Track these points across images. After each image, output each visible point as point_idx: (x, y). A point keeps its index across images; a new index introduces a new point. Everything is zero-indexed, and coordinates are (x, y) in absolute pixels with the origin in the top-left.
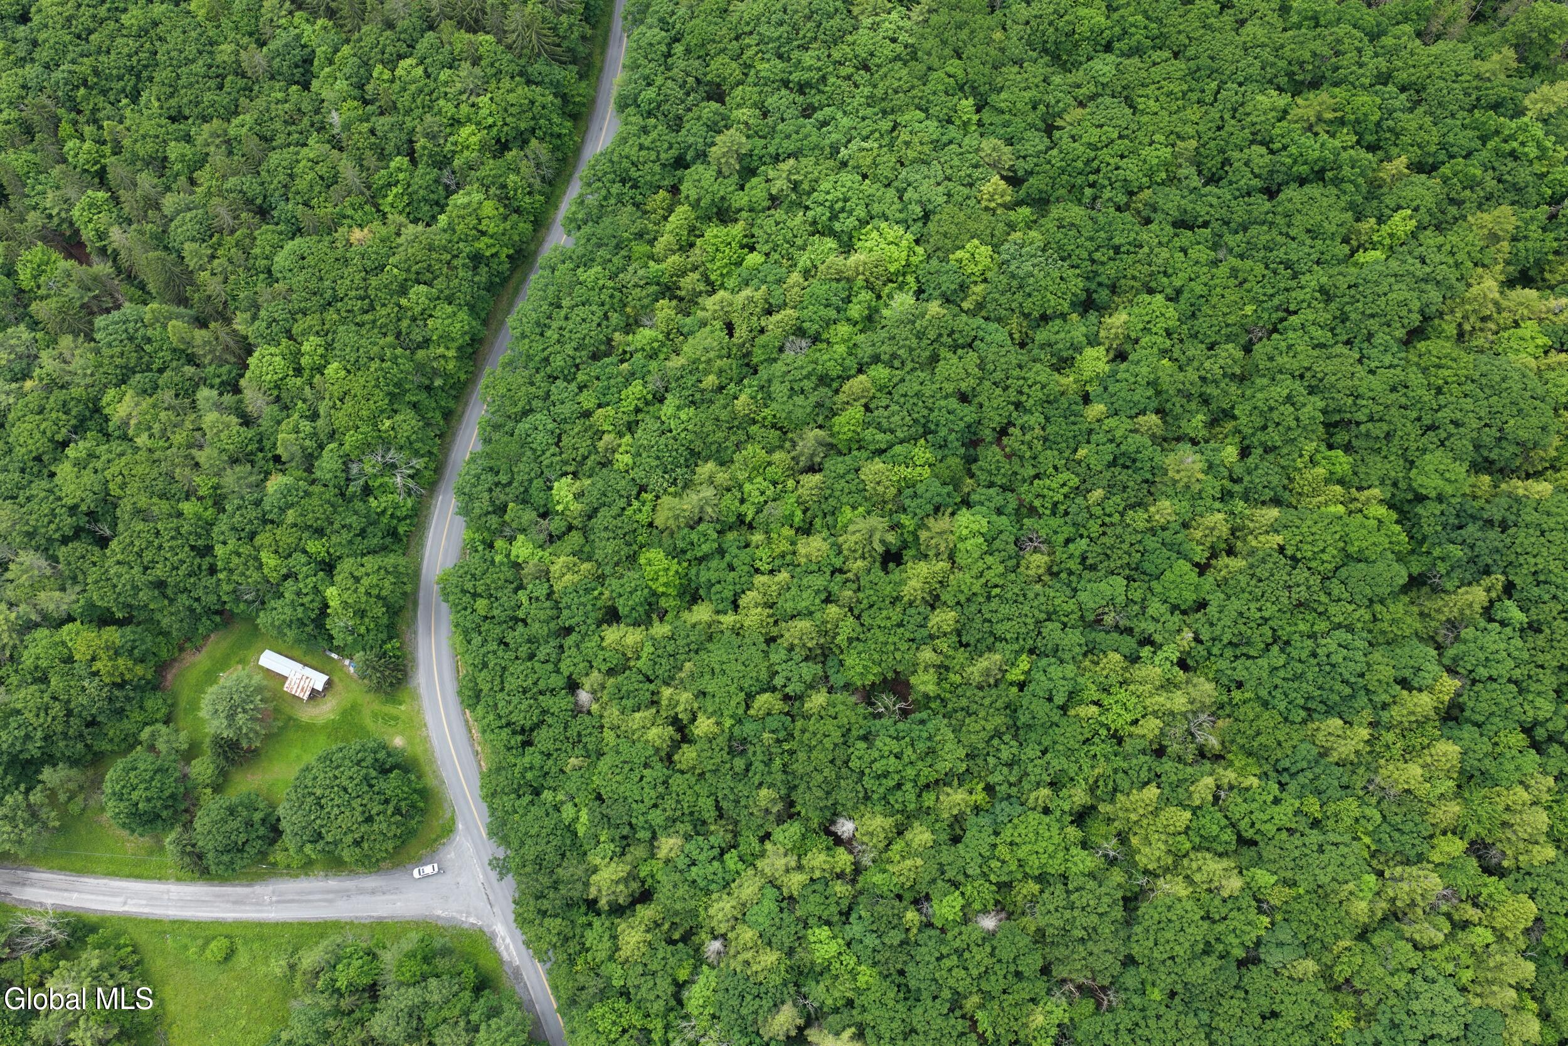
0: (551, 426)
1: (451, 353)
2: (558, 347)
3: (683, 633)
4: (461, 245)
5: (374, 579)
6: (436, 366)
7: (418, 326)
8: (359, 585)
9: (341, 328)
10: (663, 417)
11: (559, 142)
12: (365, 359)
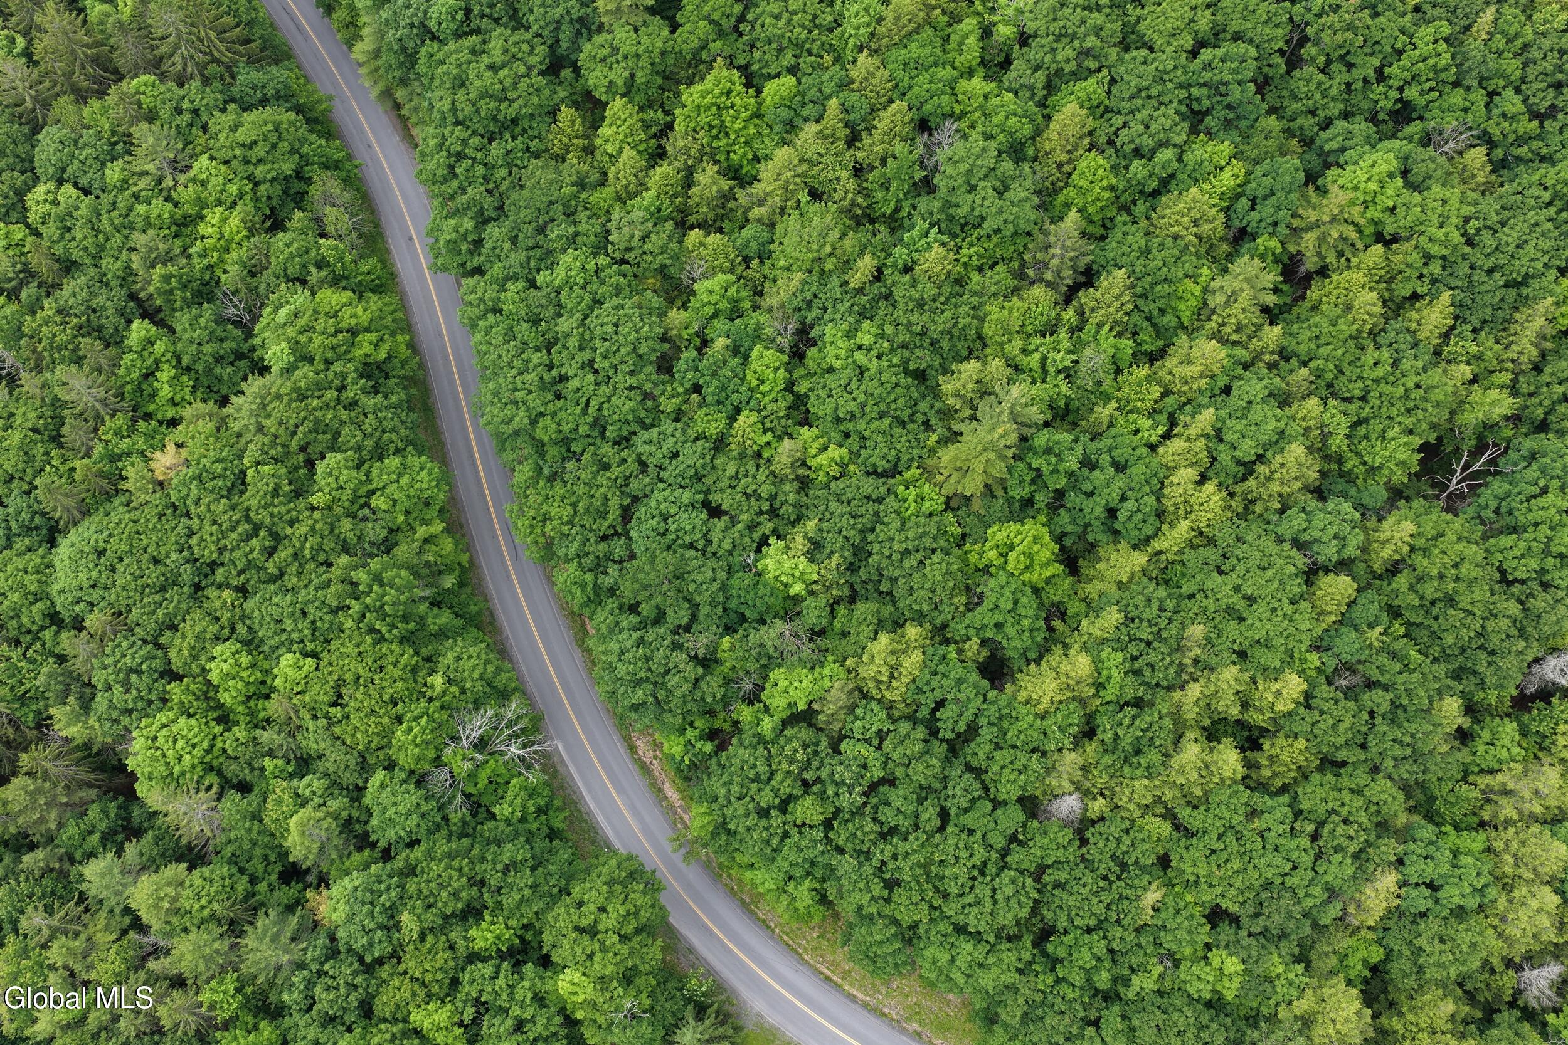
1: (438, 528)
3: (1139, 600)
5: (616, 911)
6: (431, 559)
7: (365, 519)
8: (600, 936)
9: (250, 604)
10: (838, 364)
11: (344, 174)
12: (327, 618)
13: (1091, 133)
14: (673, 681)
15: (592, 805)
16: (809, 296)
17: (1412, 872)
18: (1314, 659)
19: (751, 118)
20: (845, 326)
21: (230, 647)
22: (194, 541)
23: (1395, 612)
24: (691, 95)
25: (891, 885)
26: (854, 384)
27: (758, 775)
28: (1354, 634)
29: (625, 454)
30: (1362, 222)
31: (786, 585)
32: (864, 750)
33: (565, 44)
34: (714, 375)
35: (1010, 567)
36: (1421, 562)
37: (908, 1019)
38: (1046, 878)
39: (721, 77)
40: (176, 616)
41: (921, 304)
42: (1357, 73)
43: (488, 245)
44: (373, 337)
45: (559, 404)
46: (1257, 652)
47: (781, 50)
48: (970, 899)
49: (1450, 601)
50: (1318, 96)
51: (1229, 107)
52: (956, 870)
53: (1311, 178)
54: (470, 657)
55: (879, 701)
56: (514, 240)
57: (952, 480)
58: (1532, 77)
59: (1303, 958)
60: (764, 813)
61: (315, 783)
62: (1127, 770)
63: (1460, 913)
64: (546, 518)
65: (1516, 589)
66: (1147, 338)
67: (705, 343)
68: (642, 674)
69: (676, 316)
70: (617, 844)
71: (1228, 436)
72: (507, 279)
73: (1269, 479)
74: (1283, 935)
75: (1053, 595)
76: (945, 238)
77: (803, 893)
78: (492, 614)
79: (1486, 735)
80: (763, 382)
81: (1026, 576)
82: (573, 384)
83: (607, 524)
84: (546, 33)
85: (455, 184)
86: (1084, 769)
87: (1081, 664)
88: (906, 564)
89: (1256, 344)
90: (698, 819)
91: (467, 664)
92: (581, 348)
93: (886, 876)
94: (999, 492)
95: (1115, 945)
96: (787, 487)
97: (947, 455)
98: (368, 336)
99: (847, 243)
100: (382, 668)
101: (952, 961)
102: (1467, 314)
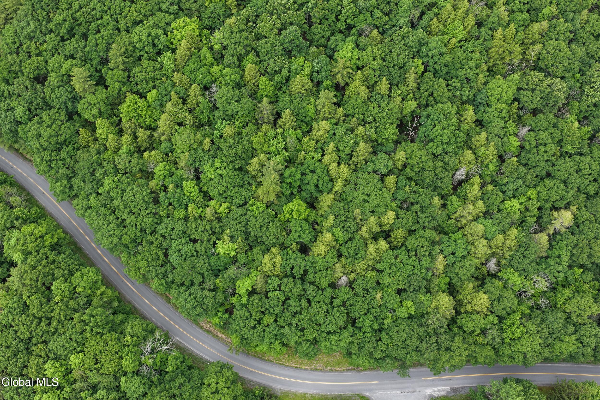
0: (183, 241)
1: (103, 288)
2: (140, 218)
3: (337, 209)
4: (42, 251)
5: (222, 381)
6: (106, 300)
7: (77, 298)
8: (220, 392)
9: (50, 346)
10: (213, 177)
11: (9, 183)
12: (80, 337)
13: (259, 70)
14: (206, 301)
15: (197, 352)
16: (193, 159)
17: (446, 252)
18: (394, 204)
19: (147, 108)
20: (210, 164)
21: (49, 363)
22: (19, 334)
23: (410, 179)
24: (124, 108)
25: (302, 330)
26: (221, 181)
27: (247, 317)
28: (401, 191)
29: (156, 236)
30: (351, 66)
31: (228, 254)
32: (275, 293)
33: (70, 108)
34: (174, 197)
35: (295, 217)
36: (410, 161)
37: (326, 367)
38: (347, 305)
39: (131, 99)
40: (25, 362)
41: (230, 147)
42: (330, 21)
43: (76, 187)
44: (50, 235)
45: (126, 229)
46: (376, 209)
47: (147, 82)
48: (328, 322)
49: (423, 169)
50: (322, 32)
51: (297, 46)
52: (320, 316)
53: (331, 57)
54: (135, 325)
55: (274, 276)
56: (84, 181)
57: (265, 198)
58: (380, 3)
59: (428, 291)
60: (254, 327)
61: (102, 392)
62: (356, 261)
63: (464, 257)
64: (139, 268)
65: (439, 158)
66: (304, 128)
67: (166, 187)
68: (196, 303)
69: (152, 184)
70: (212, 360)
71: (340, 149)
72: (88, 196)
73: (358, 156)
74: (420, 288)
75: (311, 219)
76: (228, 122)
77: (277, 345)
78: (134, 307)
79: (449, 203)
80: (191, 193)
81: (301, 217)
82: (128, 221)
83: (161, 261)
84: (62, 107)
85: (53, 171)
86: (344, 267)
87: (328, 237)
88: (263, 230)
89: (337, 116)
90: (234, 340)
91: (135, 328)
92: (125, 208)
93: (299, 328)
94: (281, 195)
95: (375, 315)
96: (214, 223)
97: (260, 191)
98: (48, 236)
99: (198, 137)
100: (107, 344)
101: (331, 343)
102: (392, 81)
